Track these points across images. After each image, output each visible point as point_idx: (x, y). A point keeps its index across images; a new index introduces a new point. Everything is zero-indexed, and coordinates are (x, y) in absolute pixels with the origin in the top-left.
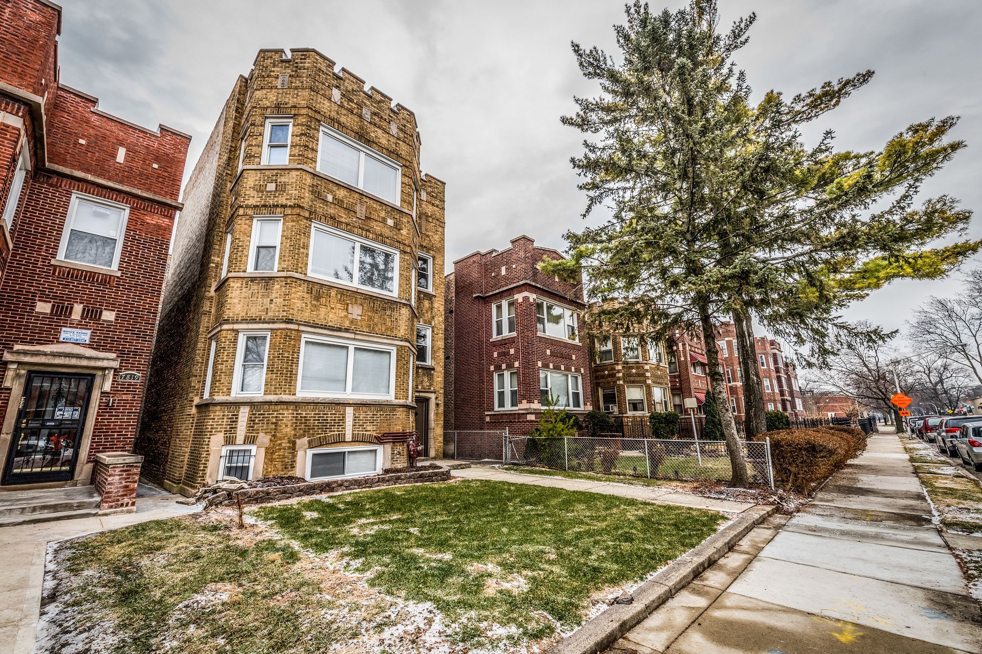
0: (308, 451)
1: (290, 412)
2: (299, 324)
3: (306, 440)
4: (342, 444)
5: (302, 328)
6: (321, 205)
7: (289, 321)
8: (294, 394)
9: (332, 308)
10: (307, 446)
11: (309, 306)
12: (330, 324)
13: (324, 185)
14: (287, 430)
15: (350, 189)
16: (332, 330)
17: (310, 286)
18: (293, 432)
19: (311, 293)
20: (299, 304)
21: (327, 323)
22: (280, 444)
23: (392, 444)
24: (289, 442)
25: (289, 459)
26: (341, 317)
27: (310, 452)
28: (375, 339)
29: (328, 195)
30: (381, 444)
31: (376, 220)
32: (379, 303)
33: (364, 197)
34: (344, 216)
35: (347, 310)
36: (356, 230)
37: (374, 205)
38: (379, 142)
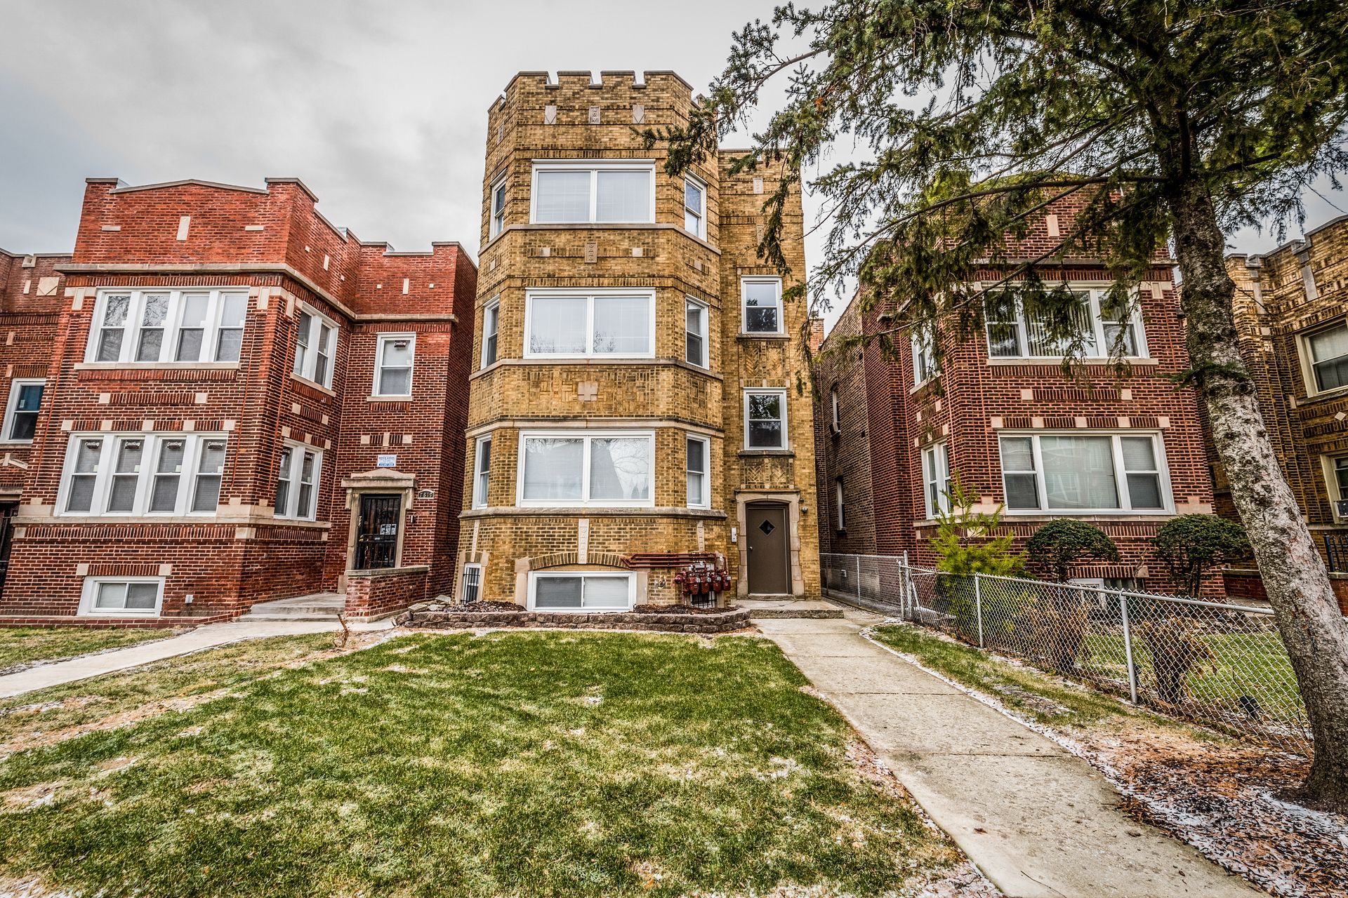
0: (531, 573)
1: (509, 526)
2: (514, 421)
3: (526, 559)
4: (576, 567)
5: (518, 424)
6: (537, 265)
7: (503, 418)
8: (513, 505)
9: (556, 393)
10: (528, 568)
11: (527, 395)
12: (554, 413)
13: (538, 237)
14: (506, 548)
15: (572, 229)
16: (554, 421)
17: (527, 371)
18: (512, 550)
19: (529, 379)
20: (513, 395)
21: (550, 413)
22: (497, 564)
23: (649, 571)
24: (507, 562)
25: (507, 582)
26: (569, 403)
27: (533, 577)
28: (618, 424)
29: (544, 249)
30: (632, 569)
31: (614, 258)
32: (623, 372)
33: (595, 232)
34: (567, 268)
35: (576, 391)
36: (583, 281)
37: (612, 237)
38: (615, 145)
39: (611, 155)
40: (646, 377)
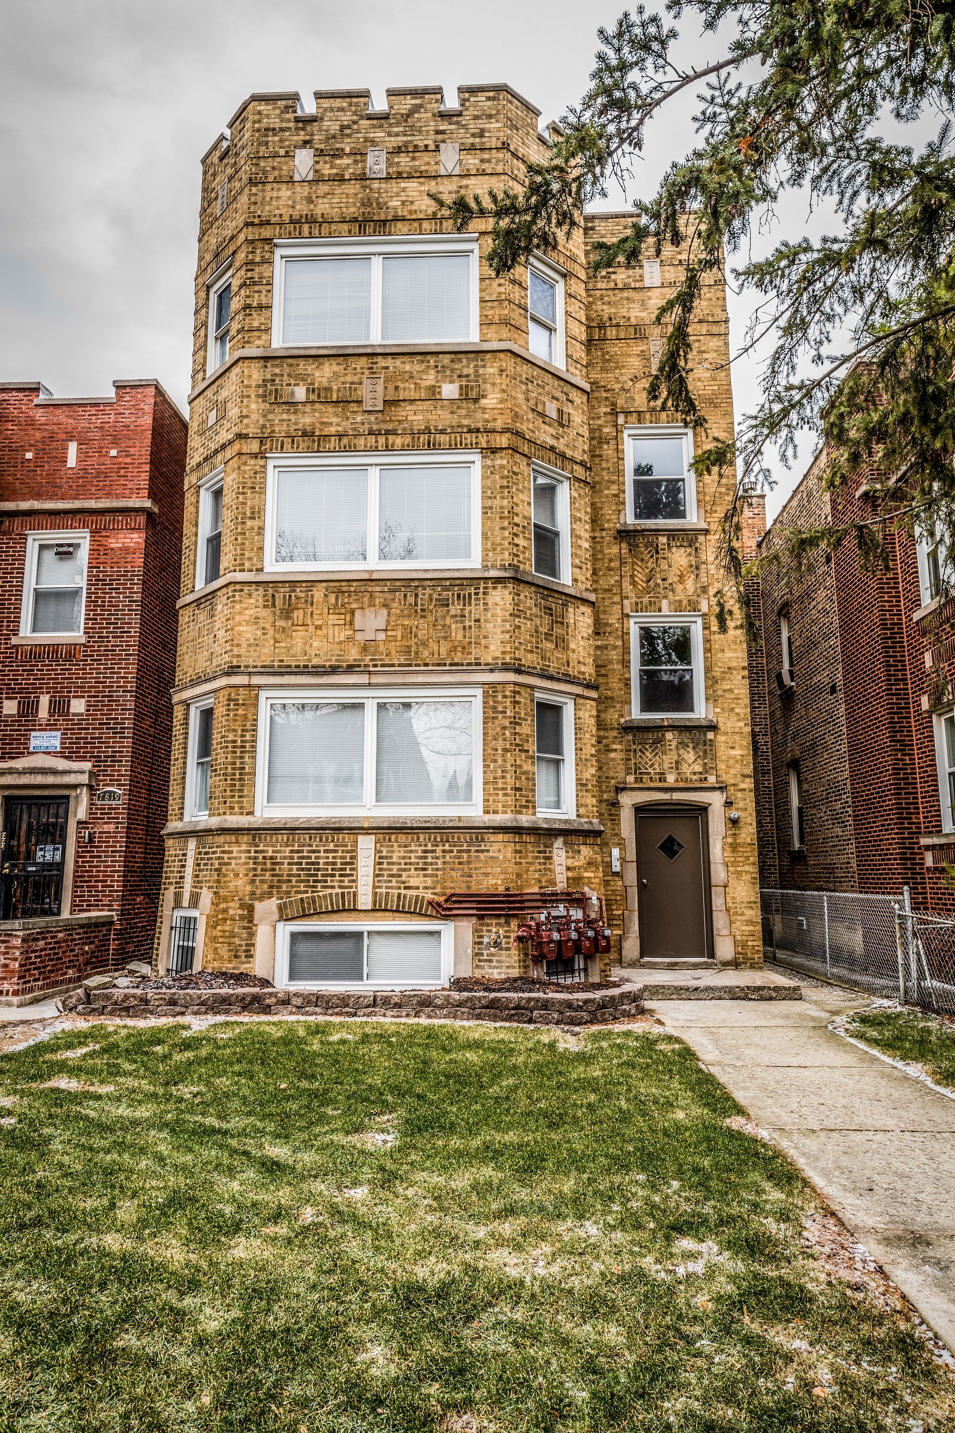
0: (280, 926)
1: (244, 847)
2: (250, 674)
3: (272, 903)
4: (354, 914)
5: (256, 680)
6: (285, 416)
7: (232, 670)
8: (251, 813)
9: (319, 628)
10: (276, 916)
11: (271, 632)
12: (315, 662)
13: (287, 370)
14: (240, 884)
15: (343, 355)
16: (316, 674)
17: (271, 591)
18: (249, 888)
19: (274, 605)
20: (248, 632)
21: (309, 660)
22: (225, 911)
23: (474, 920)
24: (242, 907)
25: (242, 939)
26: (340, 643)
27: (285, 930)
28: (421, 679)
29: (296, 389)
30: (446, 917)
31: (412, 401)
32: (428, 591)
33: (379, 359)
34: (334, 420)
35: (351, 623)
36: (361, 442)
37: (408, 367)
38: (411, 212)
39: (405, 230)
40: (466, 600)
